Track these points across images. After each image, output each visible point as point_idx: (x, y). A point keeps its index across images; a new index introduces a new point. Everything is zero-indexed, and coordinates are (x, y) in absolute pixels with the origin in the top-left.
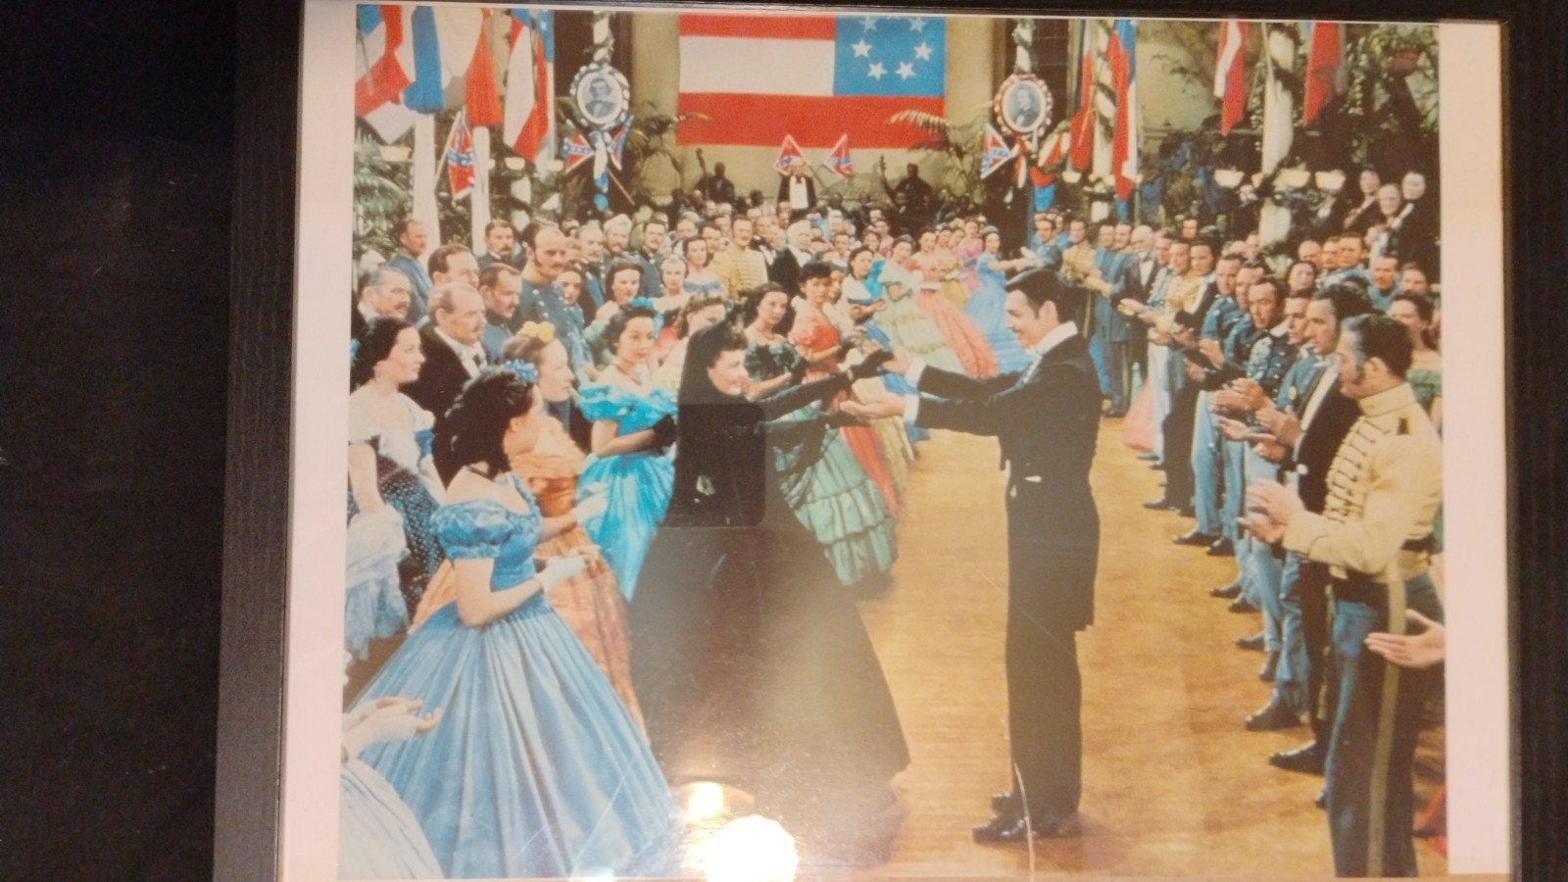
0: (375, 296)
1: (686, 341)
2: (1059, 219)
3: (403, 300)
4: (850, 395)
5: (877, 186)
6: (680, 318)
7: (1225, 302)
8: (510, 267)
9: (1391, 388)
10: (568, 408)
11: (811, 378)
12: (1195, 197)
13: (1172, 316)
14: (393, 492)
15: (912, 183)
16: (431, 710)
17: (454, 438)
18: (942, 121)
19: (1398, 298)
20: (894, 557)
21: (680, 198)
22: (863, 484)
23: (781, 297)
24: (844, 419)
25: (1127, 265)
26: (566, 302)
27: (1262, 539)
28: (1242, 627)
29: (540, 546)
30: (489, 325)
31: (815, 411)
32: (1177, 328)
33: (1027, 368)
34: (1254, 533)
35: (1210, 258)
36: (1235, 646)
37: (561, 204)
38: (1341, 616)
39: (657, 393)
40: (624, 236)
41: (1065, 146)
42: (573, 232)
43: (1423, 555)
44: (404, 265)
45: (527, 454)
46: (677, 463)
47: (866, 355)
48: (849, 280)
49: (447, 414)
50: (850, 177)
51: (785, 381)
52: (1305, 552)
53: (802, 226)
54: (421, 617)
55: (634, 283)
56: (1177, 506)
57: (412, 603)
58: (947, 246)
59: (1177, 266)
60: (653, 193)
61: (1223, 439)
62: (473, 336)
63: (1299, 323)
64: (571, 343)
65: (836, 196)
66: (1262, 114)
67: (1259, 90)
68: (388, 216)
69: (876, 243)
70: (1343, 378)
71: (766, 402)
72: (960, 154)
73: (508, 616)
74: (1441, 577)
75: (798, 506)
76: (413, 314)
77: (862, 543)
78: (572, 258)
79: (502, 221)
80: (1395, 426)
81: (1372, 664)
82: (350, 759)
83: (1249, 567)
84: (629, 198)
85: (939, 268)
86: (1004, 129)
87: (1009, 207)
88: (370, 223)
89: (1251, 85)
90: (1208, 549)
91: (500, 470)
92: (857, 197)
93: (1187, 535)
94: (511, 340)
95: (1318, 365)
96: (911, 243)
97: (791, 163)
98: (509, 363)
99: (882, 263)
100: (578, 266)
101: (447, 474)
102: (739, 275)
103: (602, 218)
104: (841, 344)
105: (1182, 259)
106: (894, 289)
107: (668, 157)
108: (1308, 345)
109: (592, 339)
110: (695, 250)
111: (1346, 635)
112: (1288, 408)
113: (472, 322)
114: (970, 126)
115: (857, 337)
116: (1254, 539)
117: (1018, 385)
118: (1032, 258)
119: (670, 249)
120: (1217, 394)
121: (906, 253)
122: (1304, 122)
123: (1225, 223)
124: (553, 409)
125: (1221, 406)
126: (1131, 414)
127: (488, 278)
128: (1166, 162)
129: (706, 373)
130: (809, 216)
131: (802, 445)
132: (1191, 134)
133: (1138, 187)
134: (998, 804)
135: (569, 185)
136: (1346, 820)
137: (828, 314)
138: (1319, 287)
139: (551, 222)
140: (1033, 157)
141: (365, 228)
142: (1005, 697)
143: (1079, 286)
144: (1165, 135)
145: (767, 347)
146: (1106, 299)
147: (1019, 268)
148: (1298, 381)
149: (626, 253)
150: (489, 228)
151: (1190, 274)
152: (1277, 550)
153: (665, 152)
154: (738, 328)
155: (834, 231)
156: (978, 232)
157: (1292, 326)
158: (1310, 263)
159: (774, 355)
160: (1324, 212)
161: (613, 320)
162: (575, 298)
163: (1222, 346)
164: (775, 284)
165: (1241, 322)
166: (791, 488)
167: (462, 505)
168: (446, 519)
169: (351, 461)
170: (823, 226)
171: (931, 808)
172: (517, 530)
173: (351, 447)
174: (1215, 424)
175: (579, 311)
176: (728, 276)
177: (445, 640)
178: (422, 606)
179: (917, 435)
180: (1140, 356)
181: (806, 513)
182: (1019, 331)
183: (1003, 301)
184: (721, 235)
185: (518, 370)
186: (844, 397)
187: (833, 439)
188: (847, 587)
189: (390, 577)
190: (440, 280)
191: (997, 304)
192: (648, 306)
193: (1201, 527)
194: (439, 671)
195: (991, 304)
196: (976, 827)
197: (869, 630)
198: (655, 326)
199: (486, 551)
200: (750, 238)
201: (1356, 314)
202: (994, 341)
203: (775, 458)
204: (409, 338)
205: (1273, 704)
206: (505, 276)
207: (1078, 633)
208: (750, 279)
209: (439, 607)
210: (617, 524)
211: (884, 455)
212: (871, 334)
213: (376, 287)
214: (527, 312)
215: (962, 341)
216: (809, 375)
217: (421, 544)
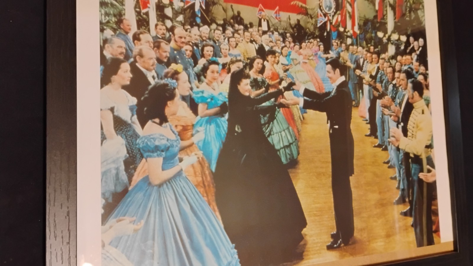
0: (110, 48)
1: (230, 75)
2: (339, 43)
3: (122, 51)
4: (283, 97)
5: (288, 25)
6: (228, 66)
7: (381, 73)
8: (165, 42)
9: (420, 100)
11: (271, 91)
12: (373, 40)
14: (120, 131)
15: (298, 26)
16: (140, 221)
17: (145, 109)
18: (306, 6)
19: (420, 74)
21: (226, 22)
22: (288, 128)
23: (261, 61)
24: (282, 105)
25: (357, 59)
26: (187, 57)
27: (394, 146)
28: (391, 173)
29: (181, 152)
30: (158, 64)
31: (273, 102)
32: (370, 80)
33: (333, 91)
34: (392, 144)
35: (377, 59)
36: (390, 179)
37: (183, 19)
38: (414, 167)
39: (221, 94)
40: (207, 34)
41: (339, 19)
42: (189, 30)
43: (430, 149)
44: (122, 37)
45: (174, 116)
46: (228, 120)
47: (287, 83)
48: (281, 57)
49: (142, 98)
50: (280, 21)
51: (263, 91)
52: (404, 149)
53: (266, 37)
54: (133, 183)
55: (211, 52)
56: (374, 135)
57: (130, 177)
58: (309, 48)
59: (369, 60)
60: (216, 19)
61: (383, 115)
62: (152, 68)
63: (399, 80)
64: (190, 73)
65: (276, 27)
66: (387, 16)
67: (386, 9)
68: (115, 16)
69: (289, 45)
70: (409, 97)
71: (257, 99)
72: (312, 18)
73: (169, 181)
75: (269, 136)
76: (127, 57)
77: (289, 149)
78: (188, 40)
79: (162, 23)
80: (421, 112)
81: (420, 181)
82: (106, 245)
83: (392, 154)
84: (208, 20)
85: (307, 55)
86: (323, 11)
87: (325, 37)
88: (107, 18)
89: (384, 7)
90: (382, 149)
91: (164, 122)
92: (282, 28)
93: (376, 145)
94: (167, 70)
95: (404, 93)
96: (299, 46)
97: (262, 14)
98: (166, 79)
99: (291, 52)
100: (191, 43)
101: (143, 125)
102: (247, 52)
103: (199, 26)
104: (280, 79)
105: (370, 58)
106: (295, 61)
107: (222, 7)
108: (401, 87)
109: (197, 72)
110: (232, 42)
111: (415, 174)
112: (398, 106)
113: (151, 62)
114: (314, 9)
115: (285, 77)
116: (392, 145)
117: (331, 96)
118: (332, 54)
119: (223, 40)
120: (382, 100)
121: (298, 49)
122: (397, 20)
123: (380, 48)
125: (382, 104)
126: (360, 106)
127: (157, 45)
128: (365, 28)
129: (237, 87)
130: (268, 33)
131: (269, 114)
132: (371, 20)
133: (358, 35)
134: (333, 236)
135: (186, 12)
136: (418, 230)
137: (276, 68)
138: (402, 70)
139: (180, 26)
140: (331, 21)
141: (105, 20)
142: (332, 200)
143: (345, 64)
144: (364, 19)
145: (257, 79)
146: (352, 69)
147: (329, 57)
148: (399, 97)
149: (208, 40)
150: (156, 25)
151: (373, 63)
152: (398, 149)
153: (220, 5)
155: (276, 39)
156: (318, 44)
157: (397, 81)
158: (400, 62)
159: (259, 82)
161: (204, 65)
162: (190, 56)
163: (382, 86)
164: (259, 56)
165: (386, 79)
166: (266, 130)
167: (149, 136)
168: (143, 142)
169: (102, 117)
170: (273, 37)
171: (314, 240)
172: (171, 146)
173: (102, 111)
174: (381, 110)
175: (192, 61)
176: (243, 52)
177: (144, 191)
178: (134, 178)
179: (303, 112)
180: (361, 88)
181: (271, 138)
182: (330, 78)
183: (325, 68)
184: (241, 37)
185: (170, 82)
186: (282, 97)
187: (279, 112)
188: (285, 164)
189: (120, 166)
190: (138, 44)
191: (324, 69)
192: (217, 61)
193: (380, 142)
194: (142, 204)
195: (322, 68)
196: (327, 245)
197: (292, 179)
198: (219, 68)
199: (160, 154)
200: (250, 39)
201: (411, 78)
202: (324, 81)
203: (261, 119)
204: (125, 67)
205: (400, 196)
206: (163, 45)
207: (350, 177)
208: (250, 54)
209: (141, 178)
210: (209, 143)
211: (294, 118)
212: (289, 76)
213: (111, 44)
214: (172, 60)
215: (315, 80)
216: (270, 89)
217: (133, 152)
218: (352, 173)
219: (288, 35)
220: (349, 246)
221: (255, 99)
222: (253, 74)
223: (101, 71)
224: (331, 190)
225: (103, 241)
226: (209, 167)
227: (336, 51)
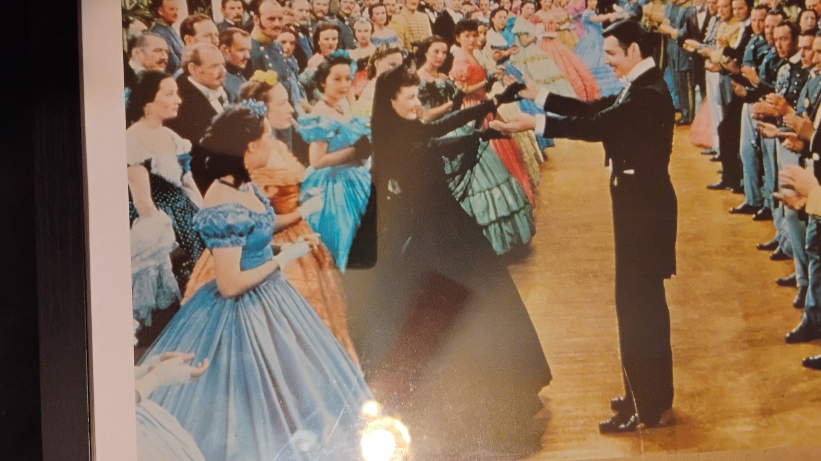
0: (141, 55)
1: (374, 80)
3: (162, 57)
4: (496, 116)
6: (369, 64)
7: (758, 39)
8: (242, 31)
10: (290, 134)
11: (467, 105)
13: (722, 50)
14: (163, 201)
16: (201, 360)
17: (207, 159)
20: (533, 232)
22: (508, 181)
23: (443, 46)
24: (492, 134)
25: (688, 15)
26: (285, 55)
27: (791, 208)
28: (780, 270)
29: (276, 236)
30: (230, 75)
31: (471, 129)
32: (725, 59)
33: (621, 92)
34: (786, 203)
35: (746, 8)
36: (776, 285)
39: (356, 120)
40: (325, 5)
44: (162, 31)
45: (261, 169)
46: (372, 171)
47: (506, 87)
48: (491, 32)
49: (201, 141)
51: (449, 107)
54: (189, 293)
55: (334, 39)
56: (732, 187)
57: (183, 282)
59: (723, 14)
61: (761, 137)
62: (217, 82)
63: (808, 53)
64: (291, 85)
69: (509, 4)
71: (435, 124)
73: (254, 289)
75: (462, 198)
76: (171, 67)
77: (510, 223)
78: (287, 22)
82: (142, 399)
83: (783, 228)
85: (555, 21)
88: (135, 1)
90: (754, 216)
91: (243, 181)
93: (739, 207)
94: (245, 84)
96: (534, 3)
98: (245, 101)
99: (514, 19)
100: (292, 28)
101: (203, 188)
102: (411, 30)
104: (488, 79)
105: (726, 10)
106: (524, 37)
108: (815, 69)
109: (305, 82)
110: (378, 14)
112: (804, 114)
113: (216, 72)
115: (499, 74)
116: (786, 207)
117: (615, 105)
118: (621, 12)
119: (360, 14)
120: (756, 105)
121: (531, 11)
124: (280, 134)
125: (758, 114)
126: (695, 121)
127: (226, 39)
129: (390, 104)
131: (463, 154)
134: (616, 405)
137: (477, 58)
138: (819, 27)
141: (130, 4)
143: (655, 31)
145: (434, 83)
146: (675, 41)
147: (612, 20)
148: (810, 94)
149: (327, 18)
150: (224, 2)
151: (733, 20)
152: (802, 215)
154: (412, 69)
157: (803, 56)
158: (813, 10)
159: (440, 89)
161: (320, 67)
162: (291, 52)
163: (757, 71)
164: (437, 37)
165: (768, 55)
166: (457, 186)
167: (216, 208)
168: (205, 219)
169: (130, 178)
171: (569, 411)
172: (257, 224)
173: (130, 168)
174: (755, 127)
175: (294, 62)
176: (403, 32)
177: (209, 308)
178: (190, 284)
179: (545, 144)
181: (468, 203)
182: (614, 66)
183: (602, 44)
185: (251, 107)
186: (492, 117)
187: (485, 148)
188: (500, 255)
189: (165, 263)
190: (190, 41)
191: (597, 46)
192: (346, 56)
193: (749, 201)
194: (206, 331)
195: (594, 47)
196: (601, 423)
197: (517, 286)
198: (351, 71)
199: (236, 241)
200: (417, 4)
202: (597, 73)
203: (444, 164)
204: (169, 85)
205: (803, 324)
206: (238, 37)
207: (665, 281)
208: (419, 34)
209: (203, 284)
210: (332, 217)
211: (522, 159)
212: (508, 71)
213: (142, 48)
214: (256, 63)
215: (574, 74)
216: (465, 103)
217: (187, 238)
218: (670, 269)
220: (659, 429)
221: (432, 126)
222: (424, 74)
223: (125, 97)
224: (613, 308)
225: (137, 393)
226: (333, 262)
227: (630, 4)
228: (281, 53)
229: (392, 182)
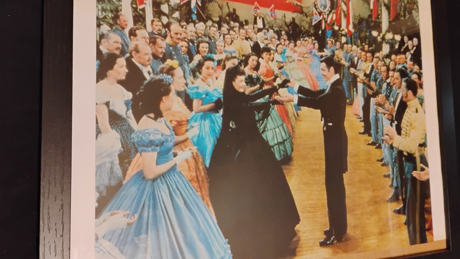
0: (106, 43)
1: (225, 71)
2: (334, 41)
3: (118, 46)
4: (278, 94)
5: (283, 23)
6: (223, 63)
7: (376, 71)
8: (161, 38)
9: (414, 99)
10: (184, 93)
11: (266, 87)
12: (367, 38)
13: (363, 74)
14: (115, 125)
15: (293, 24)
16: (133, 215)
17: (141, 104)
18: (301, 4)
19: (414, 73)
20: (292, 150)
22: (282, 125)
23: (256, 58)
24: (276, 102)
25: (351, 57)
26: (182, 53)
27: (388, 144)
28: (384, 170)
29: (175, 147)
30: (154, 59)
31: (267, 99)
32: (365, 78)
33: (327, 88)
34: (386, 142)
35: (372, 57)
36: (383, 177)
37: (179, 16)
38: (407, 166)
39: (216, 90)
40: (203, 30)
41: (334, 18)
42: (184, 27)
43: (423, 148)
44: (119, 32)
45: (168, 111)
46: (223, 116)
48: (276, 54)
49: (138, 93)
50: (275, 19)
51: (258, 88)
52: (398, 147)
53: (261, 34)
54: (128, 177)
55: (206, 48)
56: (367, 133)
57: (125, 171)
58: (304, 46)
59: (364, 59)
60: (212, 16)
61: (377, 113)
62: (147, 63)
63: (393, 79)
64: (185, 69)
65: (271, 25)
66: (381, 16)
67: (380, 9)
68: (111, 11)
69: (284, 42)
70: (403, 96)
71: (252, 95)
72: (307, 16)
73: (163, 175)
74: (427, 154)
75: (263, 132)
76: (123, 53)
77: (283, 145)
78: (184, 37)
79: (158, 19)
80: (415, 111)
81: (414, 179)
82: (99, 238)
83: (385, 152)
84: (204, 17)
86: (318, 10)
87: (320, 35)
88: (104, 14)
89: (378, 6)
90: (375, 147)
91: (159, 117)
92: (278, 26)
93: (370, 142)
94: (162, 66)
95: (398, 92)
96: (294, 43)
97: (257, 12)
98: (161, 75)
99: (286, 49)
100: (186, 40)
101: (138, 119)
102: (242, 49)
103: (195, 23)
104: (274, 76)
105: (365, 57)
106: (290, 58)
107: (217, 4)
108: (395, 86)
109: (192, 68)
110: (227, 38)
111: (408, 172)
112: (392, 104)
113: (147, 57)
114: (309, 7)
115: (279, 74)
116: (386, 143)
117: (325, 93)
118: (327, 53)
119: (219, 37)
120: (376, 98)
121: (293, 47)
122: (391, 19)
123: (375, 47)
124: (179, 94)
125: (376, 103)
127: (153, 41)
128: (360, 27)
129: (232, 84)
130: (264, 31)
131: (263, 111)
132: (365, 19)
133: (353, 33)
134: (326, 233)
135: (182, 9)
136: (411, 228)
137: (270, 65)
138: (396, 69)
139: (176, 22)
140: (326, 20)
141: (102, 15)
142: (326, 197)
143: (339, 63)
144: (359, 18)
145: (252, 75)
146: (346, 67)
147: (324, 55)
148: (393, 96)
149: (203, 37)
151: (367, 62)
152: (392, 147)
153: (216, 2)
154: (242, 68)
155: (271, 37)
156: (312, 42)
157: (391, 80)
158: (394, 61)
159: (254, 78)
160: (397, 47)
161: (199, 61)
162: (186, 52)
163: (376, 84)
164: (254, 53)
165: (380, 78)
166: (260, 126)
167: (144, 130)
168: (138, 137)
169: (97, 111)
170: (268, 35)
171: (307, 236)
172: (166, 140)
173: (97, 105)
174: (375, 108)
175: (187, 57)
176: (238, 49)
177: (138, 186)
178: (129, 172)
179: (298, 109)
180: (356, 86)
181: (265, 135)
182: (324, 76)
183: (320, 66)
184: (236, 34)
185: (165, 78)
186: (276, 94)
187: (273, 109)
188: (279, 161)
189: (115, 160)
190: (134, 39)
191: (318, 66)
192: (212, 57)
193: (374, 140)
194: (136, 198)
195: (317, 66)
196: (320, 241)
197: (286, 176)
198: (214, 65)
199: (154, 149)
200: (245, 36)
201: (405, 77)
202: (318, 78)
203: (255, 115)
204: (121, 62)
205: (393, 194)
206: (159, 40)
207: (344, 174)
208: (245, 51)
209: (136, 172)
210: (203, 138)
211: (288, 115)
212: (283, 73)
213: (107, 40)
214: (167, 56)
215: (309, 78)
216: (265, 86)
217: (128, 146)
218: (345, 169)
219: (283, 32)
220: (342, 243)
221: (250, 95)
222: (248, 70)
223: (96, 66)
224: (324, 186)
225: (96, 235)
226: (203, 162)
227: (330, 49)
228: (180, 51)
229: (232, 122)
